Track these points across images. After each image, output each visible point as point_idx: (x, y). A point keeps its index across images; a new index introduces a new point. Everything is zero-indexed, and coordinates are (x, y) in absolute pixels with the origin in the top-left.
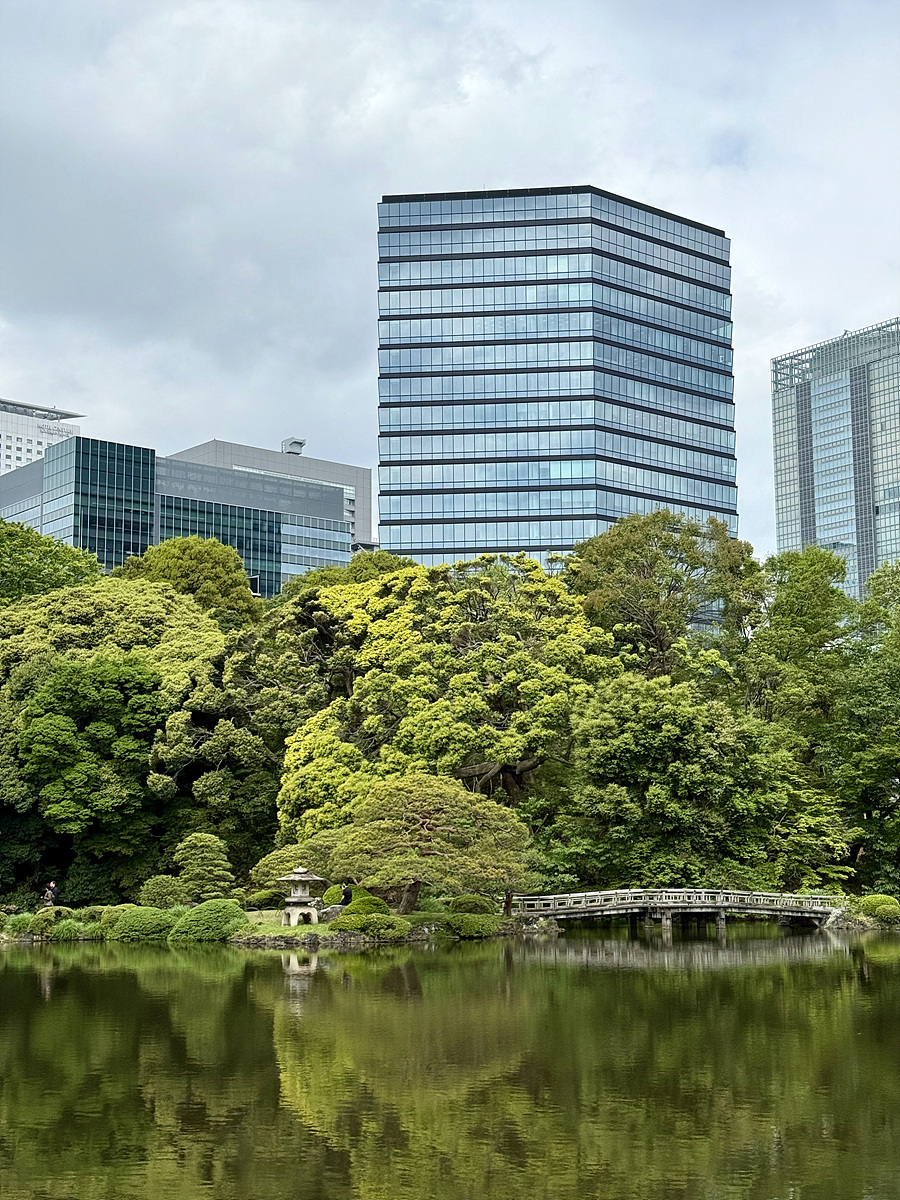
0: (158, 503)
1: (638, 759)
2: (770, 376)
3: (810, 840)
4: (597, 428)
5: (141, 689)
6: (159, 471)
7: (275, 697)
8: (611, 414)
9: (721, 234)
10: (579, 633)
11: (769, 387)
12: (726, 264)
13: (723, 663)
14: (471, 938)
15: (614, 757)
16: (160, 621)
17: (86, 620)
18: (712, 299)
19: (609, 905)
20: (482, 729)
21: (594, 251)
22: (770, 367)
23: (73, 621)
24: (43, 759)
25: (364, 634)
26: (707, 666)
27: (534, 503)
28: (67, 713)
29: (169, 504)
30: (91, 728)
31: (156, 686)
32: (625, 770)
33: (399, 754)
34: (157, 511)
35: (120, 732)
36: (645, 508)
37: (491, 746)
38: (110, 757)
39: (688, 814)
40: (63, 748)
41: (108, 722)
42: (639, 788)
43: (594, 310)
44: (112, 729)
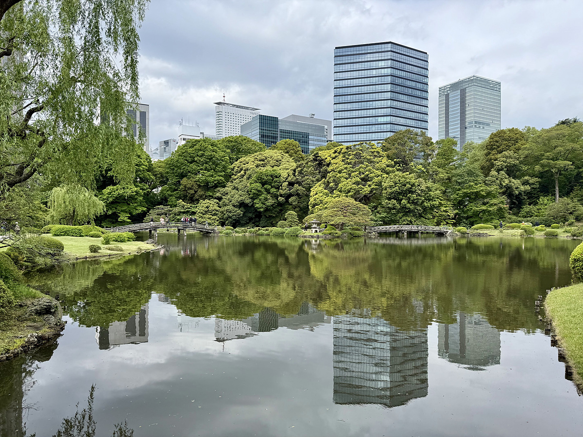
0: (279, 131)
1: (399, 193)
2: (438, 92)
3: (444, 213)
4: (391, 107)
5: (276, 177)
6: (279, 123)
7: (308, 179)
8: (395, 104)
9: (426, 53)
10: (385, 161)
11: (438, 95)
12: (427, 62)
13: (423, 169)
14: (356, 236)
15: (393, 193)
16: (280, 160)
17: (263, 160)
18: (423, 72)
19: (391, 229)
20: (359, 186)
21: (391, 59)
22: (438, 89)
23: (260, 161)
24: (254, 194)
25: (330, 163)
26: (418, 170)
27: (374, 128)
28: (260, 183)
29: (282, 131)
30: (265, 186)
31: (280, 176)
32: (396, 196)
33: (338, 192)
34: (279, 133)
35: (272, 187)
36: (404, 129)
37: (362, 190)
38: (270, 193)
39: (412, 207)
40: (259, 191)
41: (269, 185)
42: (399, 201)
43: (391, 75)
44: (270, 186)
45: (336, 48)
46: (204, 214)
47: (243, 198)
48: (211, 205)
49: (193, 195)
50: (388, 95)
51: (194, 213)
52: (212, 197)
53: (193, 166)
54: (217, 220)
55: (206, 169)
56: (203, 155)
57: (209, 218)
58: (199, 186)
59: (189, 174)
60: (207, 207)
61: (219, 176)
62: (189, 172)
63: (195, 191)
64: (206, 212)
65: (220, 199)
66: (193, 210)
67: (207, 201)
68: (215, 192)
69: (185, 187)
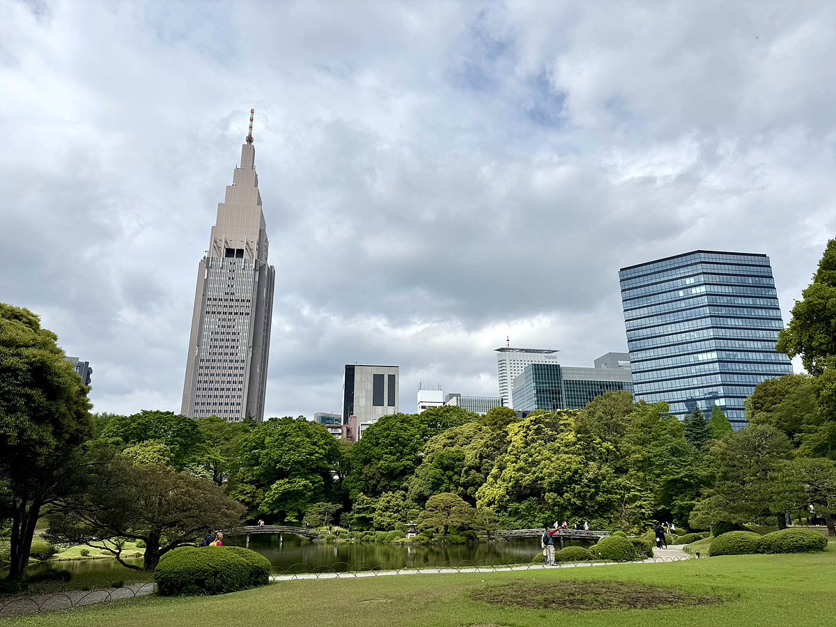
0: (563, 383)
4: (715, 339)
5: (459, 460)
6: (563, 371)
7: (487, 462)
8: (721, 333)
9: (765, 256)
12: (769, 266)
13: (611, 447)
16: (471, 437)
17: (452, 438)
18: (765, 281)
21: (704, 273)
23: (448, 438)
24: (433, 483)
27: (693, 370)
29: (567, 382)
31: (464, 459)
34: (563, 385)
40: (438, 480)
41: (452, 471)
43: (707, 295)
44: (452, 473)
45: (622, 270)
46: (383, 511)
47: (422, 489)
48: (394, 499)
49: (375, 486)
50: (708, 322)
51: (374, 510)
52: (399, 488)
53: (377, 450)
54: (399, 519)
55: (391, 453)
56: (389, 435)
57: (390, 516)
58: (383, 475)
59: (373, 459)
60: (389, 502)
61: (407, 460)
62: (374, 457)
63: (377, 481)
64: (386, 508)
65: (406, 489)
66: (373, 506)
67: (390, 493)
68: (402, 481)
69: (366, 476)
